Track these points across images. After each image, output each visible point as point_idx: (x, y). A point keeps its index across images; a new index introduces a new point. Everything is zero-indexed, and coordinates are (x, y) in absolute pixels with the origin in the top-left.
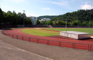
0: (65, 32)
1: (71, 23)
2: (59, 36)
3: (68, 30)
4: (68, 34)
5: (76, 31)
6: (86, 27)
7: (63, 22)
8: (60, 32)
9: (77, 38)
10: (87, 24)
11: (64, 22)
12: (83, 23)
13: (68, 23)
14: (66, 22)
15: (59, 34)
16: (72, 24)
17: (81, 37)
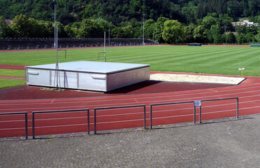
0: (53, 66)
1: (78, 26)
2: (25, 86)
3: (66, 59)
4: (65, 77)
5: (98, 59)
6: (132, 41)
7: (40, 23)
8: (30, 71)
9: (102, 86)
10: (134, 32)
11: (46, 23)
12: (123, 28)
13: (62, 28)
14: (56, 24)
15: (26, 78)
16: (81, 30)
17: (118, 82)
